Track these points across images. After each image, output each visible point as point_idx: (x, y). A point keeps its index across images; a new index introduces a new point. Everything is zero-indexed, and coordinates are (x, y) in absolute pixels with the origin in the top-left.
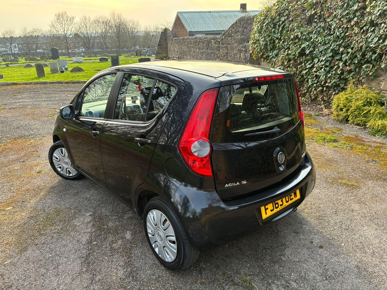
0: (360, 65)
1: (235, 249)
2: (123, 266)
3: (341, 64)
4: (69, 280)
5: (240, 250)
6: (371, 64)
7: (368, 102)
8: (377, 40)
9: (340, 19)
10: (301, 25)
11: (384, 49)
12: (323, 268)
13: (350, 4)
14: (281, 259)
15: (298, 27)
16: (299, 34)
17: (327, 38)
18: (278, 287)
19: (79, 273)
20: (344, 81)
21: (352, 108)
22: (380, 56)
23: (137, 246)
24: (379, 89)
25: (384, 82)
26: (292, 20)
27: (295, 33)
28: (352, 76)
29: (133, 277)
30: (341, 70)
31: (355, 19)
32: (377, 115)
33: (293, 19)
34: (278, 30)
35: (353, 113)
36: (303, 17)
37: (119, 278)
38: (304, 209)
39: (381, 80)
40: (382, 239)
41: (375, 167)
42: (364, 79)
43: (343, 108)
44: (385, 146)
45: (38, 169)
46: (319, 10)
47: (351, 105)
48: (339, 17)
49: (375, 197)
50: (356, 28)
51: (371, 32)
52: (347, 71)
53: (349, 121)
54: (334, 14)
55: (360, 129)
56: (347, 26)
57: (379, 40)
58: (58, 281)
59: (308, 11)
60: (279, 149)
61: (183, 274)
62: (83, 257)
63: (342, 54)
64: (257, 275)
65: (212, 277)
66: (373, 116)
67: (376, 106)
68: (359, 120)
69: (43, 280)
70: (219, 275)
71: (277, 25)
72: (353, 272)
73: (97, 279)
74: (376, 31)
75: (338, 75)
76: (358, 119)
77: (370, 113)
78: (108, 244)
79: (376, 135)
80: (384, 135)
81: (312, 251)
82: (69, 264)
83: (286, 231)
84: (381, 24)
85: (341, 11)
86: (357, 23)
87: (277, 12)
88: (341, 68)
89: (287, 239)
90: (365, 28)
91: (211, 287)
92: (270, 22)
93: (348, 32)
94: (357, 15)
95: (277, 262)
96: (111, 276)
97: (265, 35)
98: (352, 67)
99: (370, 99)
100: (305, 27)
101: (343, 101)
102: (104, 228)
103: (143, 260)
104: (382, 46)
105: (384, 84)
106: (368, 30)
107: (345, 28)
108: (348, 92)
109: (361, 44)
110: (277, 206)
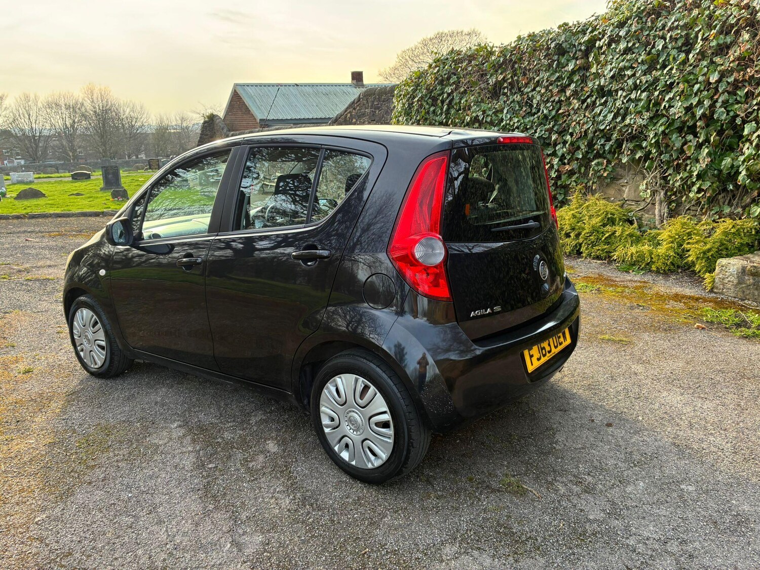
0: (586, 162)
1: (474, 444)
2: (284, 492)
3: (556, 161)
4: (188, 526)
5: (483, 443)
6: (605, 158)
7: (608, 219)
8: (612, 117)
9: (547, 88)
10: (482, 99)
11: (625, 132)
12: (623, 452)
13: (562, 62)
14: (555, 448)
15: (477, 103)
16: (480, 113)
17: (528, 119)
18: (566, 485)
19: (204, 513)
20: (563, 189)
21: (585, 231)
22: (619, 144)
23: (297, 461)
24: (621, 198)
25: (628, 187)
26: (465, 92)
27: (473, 112)
28: (575, 181)
29: (312, 505)
30: (556, 171)
31: (573, 86)
32: (626, 238)
33: (465, 90)
34: (442, 109)
35: (586, 239)
36: (482, 86)
37: (286, 510)
38: (562, 378)
39: (622, 184)
40: (695, 406)
41: (645, 314)
42: (595, 185)
43: (569, 233)
44: (649, 285)
45: (22, 367)
46: (509, 74)
47: (583, 225)
48: (545, 84)
49: (660, 354)
50: (575, 101)
51: (601, 105)
52: (566, 173)
53: (582, 253)
54: (536, 80)
55: (601, 264)
56: (559, 98)
57: (615, 117)
58: (167, 531)
59: (491, 75)
60: (538, 256)
61: (400, 490)
62: (199, 490)
63: (555, 145)
64: (525, 475)
65: (452, 486)
66: (620, 241)
67: (622, 225)
68: (599, 250)
69: (134, 534)
70: (462, 482)
71: (439, 101)
72: (671, 451)
73: (244, 517)
74: (610, 104)
75: (552, 179)
76: (597, 248)
77: (615, 237)
78: (238, 465)
79: (631, 271)
80: (642, 270)
81: (598, 432)
82: (175, 503)
83: (546, 410)
84: (617, 91)
85: (548, 74)
86: (575, 93)
87: (436, 79)
88: (556, 167)
89: (552, 421)
90: (589, 100)
91: (457, 500)
92: (426, 95)
93: (562, 108)
94: (575, 80)
95: (549, 453)
96: (266, 509)
97: (418, 118)
98: (575, 165)
99: (611, 214)
100: (487, 102)
101: (569, 219)
102: (218, 442)
103: (317, 479)
104: (621, 127)
105: (629, 191)
106: (594, 103)
107: (557, 103)
108: (574, 207)
109: (585, 127)
110: (544, 352)
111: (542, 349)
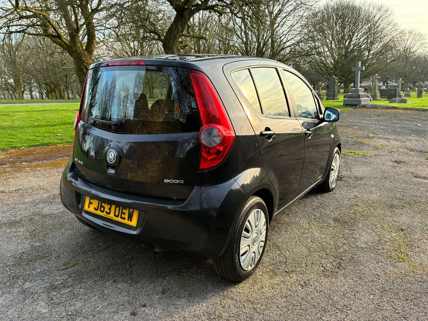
110: (102, 209)
111: (101, 206)
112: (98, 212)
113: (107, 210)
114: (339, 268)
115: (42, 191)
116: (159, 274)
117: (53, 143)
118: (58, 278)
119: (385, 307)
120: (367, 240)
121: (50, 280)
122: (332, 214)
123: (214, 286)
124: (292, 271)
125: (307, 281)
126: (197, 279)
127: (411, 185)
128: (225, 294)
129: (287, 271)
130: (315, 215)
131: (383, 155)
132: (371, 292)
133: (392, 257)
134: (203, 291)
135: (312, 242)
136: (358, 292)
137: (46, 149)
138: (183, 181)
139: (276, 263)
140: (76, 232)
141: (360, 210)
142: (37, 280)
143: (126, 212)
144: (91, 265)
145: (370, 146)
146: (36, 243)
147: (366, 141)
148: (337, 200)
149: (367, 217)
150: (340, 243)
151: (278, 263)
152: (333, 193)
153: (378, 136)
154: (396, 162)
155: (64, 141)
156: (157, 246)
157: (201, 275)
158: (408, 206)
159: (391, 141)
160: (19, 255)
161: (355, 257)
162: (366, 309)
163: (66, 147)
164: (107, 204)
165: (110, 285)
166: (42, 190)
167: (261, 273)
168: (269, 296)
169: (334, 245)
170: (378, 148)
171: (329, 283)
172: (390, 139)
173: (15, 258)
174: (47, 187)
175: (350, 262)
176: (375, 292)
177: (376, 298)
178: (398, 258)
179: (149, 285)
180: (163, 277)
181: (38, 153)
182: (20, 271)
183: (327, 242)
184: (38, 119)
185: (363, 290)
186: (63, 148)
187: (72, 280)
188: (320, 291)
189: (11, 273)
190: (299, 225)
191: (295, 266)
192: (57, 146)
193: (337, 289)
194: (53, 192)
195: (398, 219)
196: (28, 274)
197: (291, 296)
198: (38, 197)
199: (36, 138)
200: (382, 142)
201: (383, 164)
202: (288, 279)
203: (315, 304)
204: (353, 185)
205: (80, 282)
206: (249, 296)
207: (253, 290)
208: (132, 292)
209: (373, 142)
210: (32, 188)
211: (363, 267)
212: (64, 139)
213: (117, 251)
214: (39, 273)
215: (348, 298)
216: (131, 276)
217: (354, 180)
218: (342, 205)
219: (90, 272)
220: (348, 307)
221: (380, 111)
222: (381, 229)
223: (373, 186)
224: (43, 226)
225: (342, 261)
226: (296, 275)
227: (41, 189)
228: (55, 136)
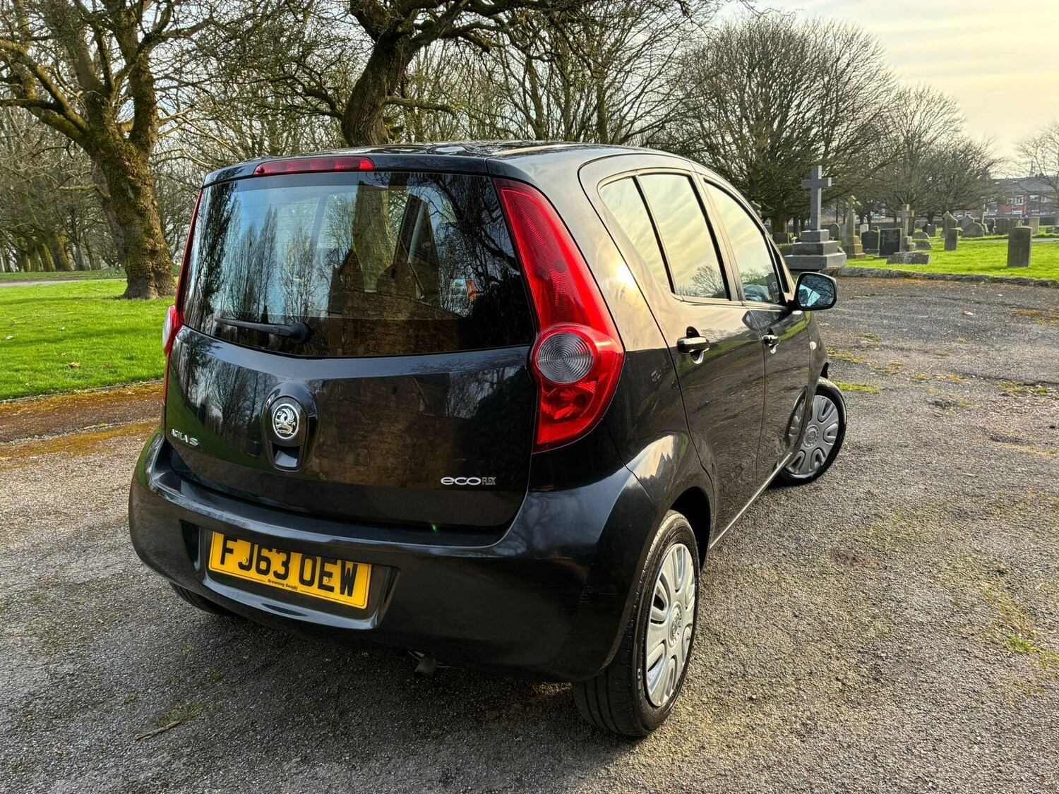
110: (263, 565)
111: (260, 558)
112: (252, 575)
113: (277, 566)
114: (877, 680)
115: (53, 520)
116: (422, 730)
117: (63, 388)
118: (144, 761)
119: (1014, 774)
120: (926, 603)
121: (122, 770)
122: (825, 540)
123: (577, 753)
124: (765, 698)
125: (809, 722)
126: (529, 736)
127: (989, 459)
128: (614, 774)
129: (754, 697)
130: (785, 548)
131: (903, 388)
132: (971, 737)
133: (997, 644)
134: (553, 770)
135: (796, 616)
136: (941, 740)
137: (44, 404)
138: (493, 479)
139: (721, 678)
140: (171, 627)
141: (890, 528)
142: (87, 771)
143: (336, 570)
144: (229, 719)
145: (868, 369)
146: (62, 664)
147: (856, 356)
148: (828, 505)
149: (908, 544)
150: (864, 614)
151: (726, 678)
152: (813, 487)
153: (880, 343)
154: (937, 404)
155: (92, 381)
156: (420, 658)
157: (536, 724)
158: (998, 511)
159: (914, 355)
160: (21, 701)
161: (909, 648)
162: (971, 783)
163: (99, 397)
164: (278, 552)
165: (294, 770)
166: (53, 516)
167: (690, 709)
168: (725, 770)
169: (850, 620)
170: (888, 372)
171: (866, 723)
172: (910, 349)
173: (10, 710)
174: (65, 508)
175: (901, 664)
176: (982, 737)
177: (987, 751)
178: (1012, 644)
179: (403, 764)
180: (437, 738)
181: (25, 415)
182: (31, 749)
183: (832, 616)
184: (12, 325)
185: (951, 734)
186: (93, 400)
187: (184, 764)
188: (849, 746)
189: (6, 755)
190: (752, 575)
191: (771, 684)
192: (73, 393)
193: (887, 736)
194: (85, 521)
195: (984, 546)
196: (58, 754)
197: (780, 763)
198: (47, 535)
199: (13, 376)
200: (893, 358)
201: (910, 412)
202: (760, 719)
203: (846, 781)
204: (855, 466)
205: (209, 767)
206: (675, 775)
207: (680, 755)
208: (358, 787)
209: (873, 358)
210: (24, 512)
211: (934, 674)
212: (91, 376)
213: (297, 674)
214: (88, 749)
215: (921, 757)
216: (348, 741)
217: (854, 454)
218: (843, 518)
219: (231, 737)
220: (926, 782)
221: (873, 283)
222: (952, 574)
223: (901, 466)
224: (73, 616)
225: (880, 662)
226: (778, 707)
227: (50, 514)
228: (66, 368)
